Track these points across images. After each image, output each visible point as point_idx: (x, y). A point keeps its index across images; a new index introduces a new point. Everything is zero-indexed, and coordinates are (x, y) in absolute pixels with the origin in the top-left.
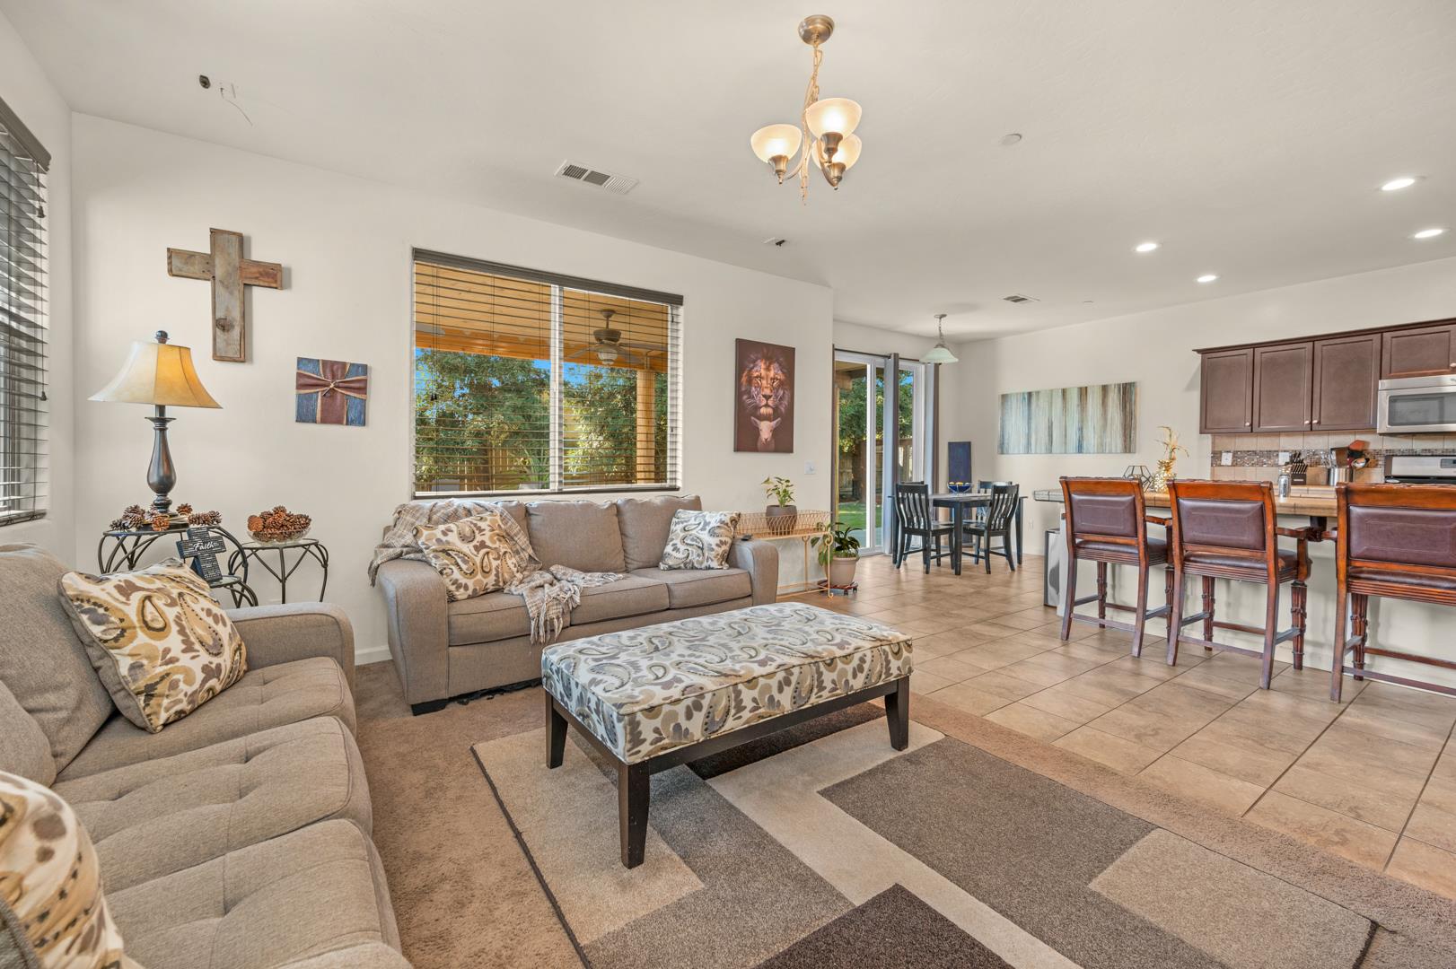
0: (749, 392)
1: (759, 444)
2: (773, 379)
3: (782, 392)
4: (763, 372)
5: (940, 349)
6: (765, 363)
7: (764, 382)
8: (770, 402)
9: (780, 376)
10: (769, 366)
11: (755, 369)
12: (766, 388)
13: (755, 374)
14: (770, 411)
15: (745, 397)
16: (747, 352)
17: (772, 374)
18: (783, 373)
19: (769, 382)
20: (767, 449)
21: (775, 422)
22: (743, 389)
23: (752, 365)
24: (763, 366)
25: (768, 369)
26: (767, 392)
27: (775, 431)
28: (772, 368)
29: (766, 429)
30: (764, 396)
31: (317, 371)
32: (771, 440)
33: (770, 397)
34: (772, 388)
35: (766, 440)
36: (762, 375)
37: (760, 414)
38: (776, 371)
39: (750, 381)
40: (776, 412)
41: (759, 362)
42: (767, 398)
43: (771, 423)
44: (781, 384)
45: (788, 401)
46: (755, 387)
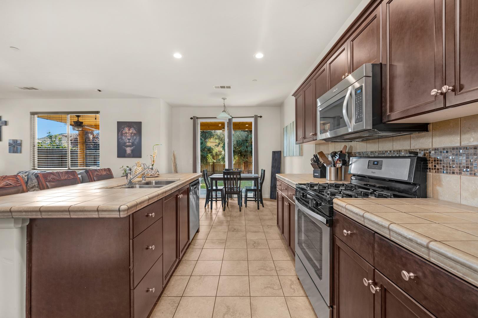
0: (122, 139)
1: (126, 155)
2: (132, 133)
3: (135, 137)
4: (127, 131)
5: (224, 113)
6: (128, 128)
7: (128, 135)
8: (130, 141)
9: (134, 132)
10: (130, 129)
11: (124, 131)
12: (129, 136)
13: (124, 132)
14: (130, 144)
15: (120, 140)
16: (121, 125)
17: (131, 131)
18: (136, 131)
19: (130, 134)
20: (129, 156)
21: (133, 147)
22: (119, 137)
23: (122, 130)
24: (127, 129)
25: (129, 130)
26: (129, 138)
27: (132, 151)
28: (131, 129)
29: (129, 150)
30: (128, 139)
31: (11, 142)
32: (131, 154)
33: (130, 139)
34: (131, 136)
35: (129, 154)
36: (127, 132)
37: (126, 145)
38: (133, 130)
39: (122, 134)
40: (133, 144)
41: (125, 128)
42: (129, 139)
43: (131, 148)
44: (135, 134)
45: (138, 140)
46: (124, 136)
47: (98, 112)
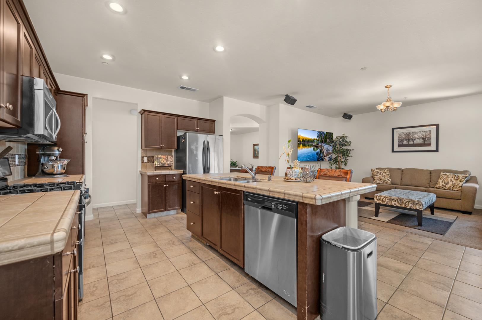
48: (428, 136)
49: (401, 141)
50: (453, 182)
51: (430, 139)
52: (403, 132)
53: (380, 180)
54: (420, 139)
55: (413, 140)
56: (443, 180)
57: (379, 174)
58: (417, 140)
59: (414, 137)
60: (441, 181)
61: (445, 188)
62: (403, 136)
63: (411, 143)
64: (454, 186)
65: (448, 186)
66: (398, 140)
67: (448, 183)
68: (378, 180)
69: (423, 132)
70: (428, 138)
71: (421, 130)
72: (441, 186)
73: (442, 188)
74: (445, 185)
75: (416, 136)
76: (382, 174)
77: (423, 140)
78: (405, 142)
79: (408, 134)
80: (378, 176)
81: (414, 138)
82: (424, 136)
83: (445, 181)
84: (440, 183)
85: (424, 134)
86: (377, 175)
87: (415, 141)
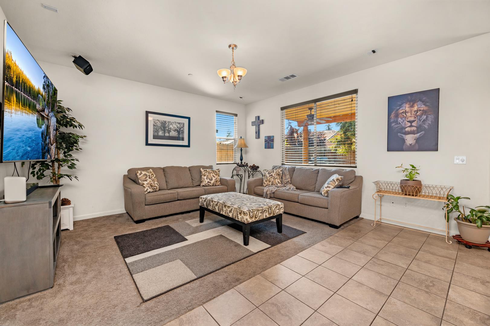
0: (397, 122)
1: (404, 147)
2: (417, 111)
3: (425, 117)
4: (408, 109)
6: (409, 104)
7: (409, 114)
8: (413, 124)
9: (423, 107)
10: (413, 105)
11: (401, 109)
12: (411, 117)
13: (401, 112)
14: (415, 129)
15: (393, 124)
17: (416, 108)
18: (426, 105)
19: (413, 113)
20: (411, 149)
21: (418, 134)
22: (392, 121)
23: (398, 108)
24: (407, 106)
26: (412, 119)
27: (417, 140)
28: (415, 105)
29: (410, 139)
30: (408, 122)
31: (267, 139)
32: (415, 144)
33: (414, 121)
34: (416, 116)
35: (411, 145)
36: (407, 111)
37: (406, 131)
38: (419, 106)
39: (397, 116)
40: (419, 129)
41: (404, 105)
42: (411, 122)
43: (416, 135)
44: (424, 112)
45: (432, 121)
46: (401, 118)
47: (355, 91)
48: (182, 129)
49: (156, 131)
50: (215, 177)
51: (183, 132)
52: (159, 119)
53: (151, 187)
54: (175, 131)
55: (169, 132)
56: (207, 177)
57: (148, 178)
58: (172, 131)
59: (169, 127)
60: (205, 177)
61: (210, 185)
62: (159, 124)
63: (167, 134)
64: (217, 181)
65: (212, 182)
66: (153, 128)
67: (211, 180)
68: (148, 187)
69: (177, 123)
70: (182, 130)
71: (177, 121)
72: (207, 183)
73: (208, 185)
74: (210, 181)
75: (171, 126)
76: (151, 177)
77: (177, 133)
78: (161, 133)
79: (164, 123)
80: (148, 181)
81: (170, 129)
82: (179, 128)
83: (209, 177)
84: (206, 180)
85: (179, 126)
86: (146, 180)
87: (170, 133)
